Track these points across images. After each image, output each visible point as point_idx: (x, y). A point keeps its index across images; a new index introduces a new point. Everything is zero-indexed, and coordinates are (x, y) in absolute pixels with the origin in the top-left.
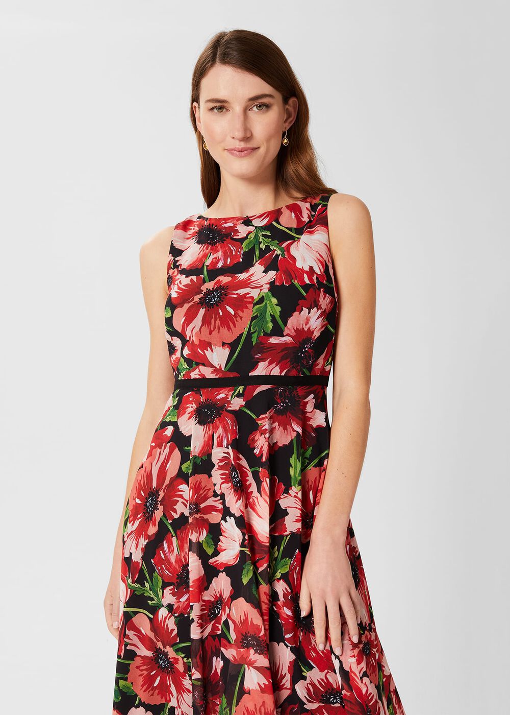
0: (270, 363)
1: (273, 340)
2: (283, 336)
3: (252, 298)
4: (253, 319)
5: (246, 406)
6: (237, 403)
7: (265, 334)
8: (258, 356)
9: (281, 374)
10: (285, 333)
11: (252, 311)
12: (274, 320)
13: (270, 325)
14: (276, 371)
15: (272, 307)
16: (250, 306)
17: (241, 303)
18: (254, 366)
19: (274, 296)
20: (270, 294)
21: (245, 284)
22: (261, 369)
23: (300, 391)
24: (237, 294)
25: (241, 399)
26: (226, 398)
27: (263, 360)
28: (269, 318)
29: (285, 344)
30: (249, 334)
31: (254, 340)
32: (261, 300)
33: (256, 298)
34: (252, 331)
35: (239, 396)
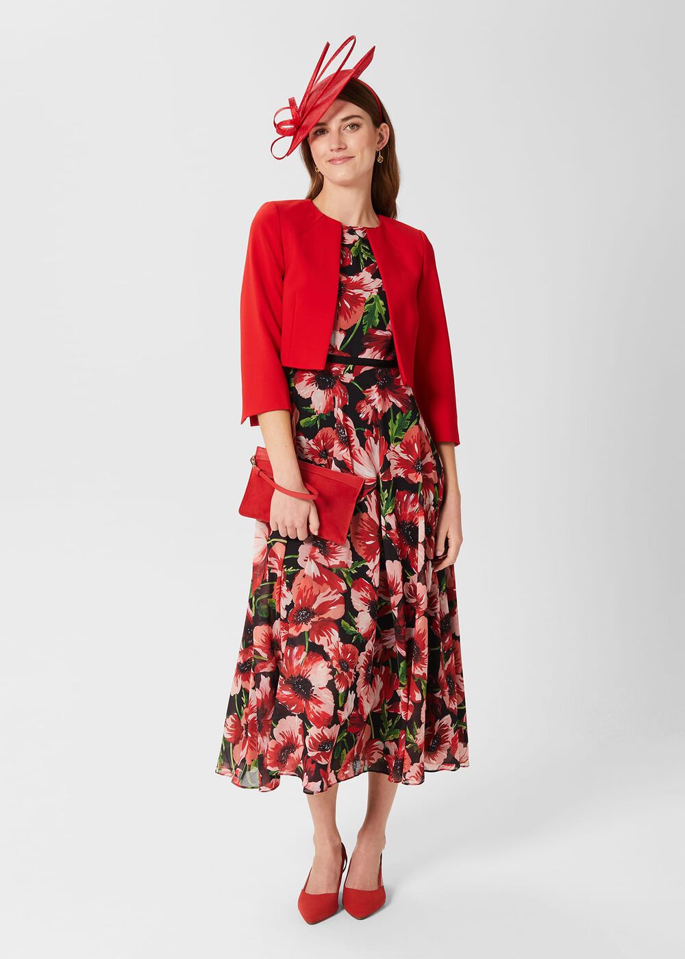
0: (375, 350)
1: (378, 333)
2: (386, 331)
3: (364, 298)
4: (364, 314)
5: (355, 380)
6: (348, 378)
7: (373, 327)
8: (367, 343)
9: (381, 358)
10: (387, 329)
11: (363, 309)
12: (380, 317)
13: (378, 321)
14: (378, 356)
15: (379, 307)
16: (363, 304)
17: (356, 300)
18: (363, 351)
19: (381, 299)
20: (378, 297)
21: (359, 285)
22: (368, 354)
23: (393, 371)
24: (353, 293)
25: (351, 375)
26: (339, 371)
27: (370, 347)
28: (377, 315)
29: (386, 337)
30: (361, 326)
31: (365, 330)
32: (372, 301)
33: (367, 298)
34: (364, 323)
35: (349, 372)
